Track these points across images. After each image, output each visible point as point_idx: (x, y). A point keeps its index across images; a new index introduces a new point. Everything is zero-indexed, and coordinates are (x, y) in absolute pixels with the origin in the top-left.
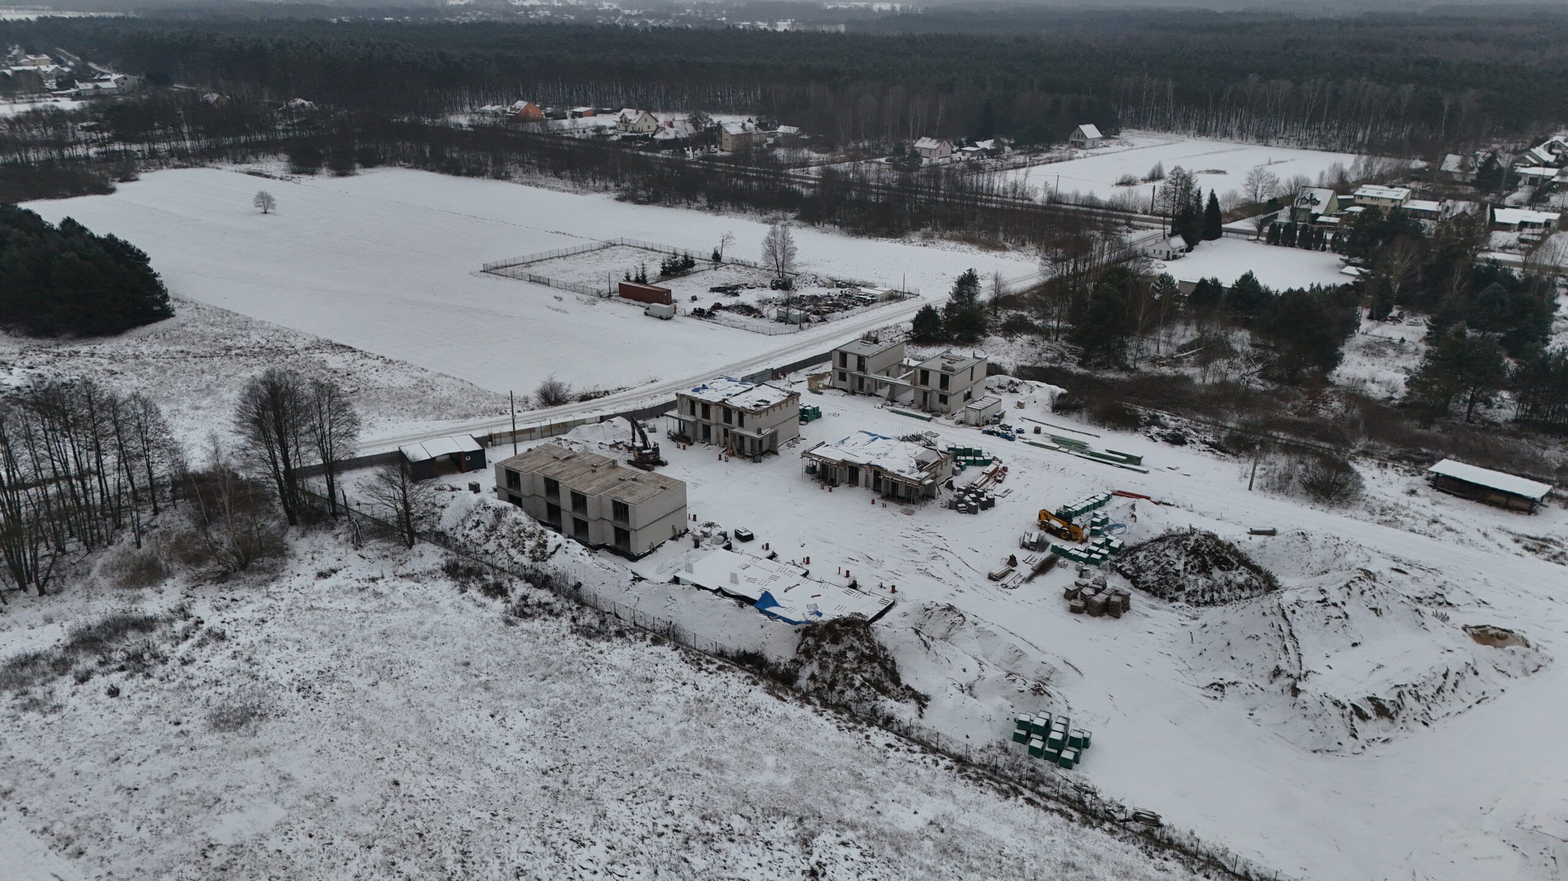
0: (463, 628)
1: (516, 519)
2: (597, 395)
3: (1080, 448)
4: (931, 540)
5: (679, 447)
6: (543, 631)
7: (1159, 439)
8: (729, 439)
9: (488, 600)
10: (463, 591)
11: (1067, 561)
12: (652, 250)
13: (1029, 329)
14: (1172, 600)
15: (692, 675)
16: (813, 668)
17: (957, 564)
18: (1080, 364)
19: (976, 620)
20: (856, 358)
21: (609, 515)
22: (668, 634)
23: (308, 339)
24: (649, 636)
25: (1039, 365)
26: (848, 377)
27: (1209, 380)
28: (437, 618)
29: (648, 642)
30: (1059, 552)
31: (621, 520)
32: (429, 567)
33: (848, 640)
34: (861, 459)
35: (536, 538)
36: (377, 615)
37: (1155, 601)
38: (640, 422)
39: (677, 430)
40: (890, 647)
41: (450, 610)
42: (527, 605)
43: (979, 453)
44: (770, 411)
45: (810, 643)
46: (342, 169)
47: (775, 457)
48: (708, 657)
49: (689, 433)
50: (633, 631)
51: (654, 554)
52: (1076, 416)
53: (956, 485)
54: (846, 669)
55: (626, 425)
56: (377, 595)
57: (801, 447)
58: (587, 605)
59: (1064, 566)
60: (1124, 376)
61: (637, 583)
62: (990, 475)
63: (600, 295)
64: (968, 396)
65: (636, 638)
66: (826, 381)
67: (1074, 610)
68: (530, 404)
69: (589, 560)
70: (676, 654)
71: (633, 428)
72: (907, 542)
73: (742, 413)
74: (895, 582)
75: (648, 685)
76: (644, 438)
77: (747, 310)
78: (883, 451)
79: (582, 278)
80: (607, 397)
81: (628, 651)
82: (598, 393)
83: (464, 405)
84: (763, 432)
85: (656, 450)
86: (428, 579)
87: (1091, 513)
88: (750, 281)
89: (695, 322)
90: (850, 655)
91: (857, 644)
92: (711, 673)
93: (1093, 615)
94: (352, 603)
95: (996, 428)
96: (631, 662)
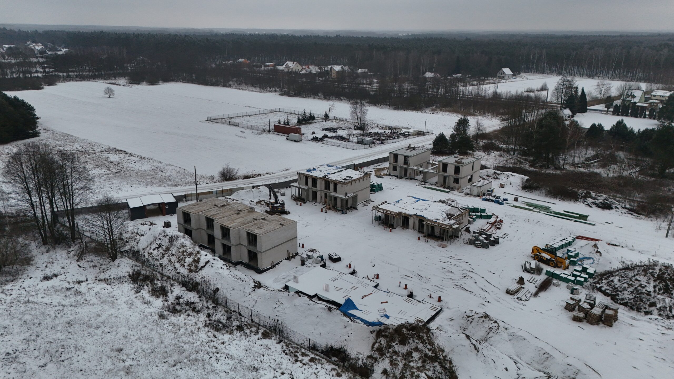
0: (128, 320)
1: (183, 243)
2: (254, 176)
3: (546, 210)
4: (461, 264)
5: (297, 204)
6: (185, 323)
7: (594, 206)
8: (328, 200)
9: (153, 299)
10: (137, 292)
11: (560, 282)
12: (294, 114)
13: (498, 149)
14: (647, 313)
15: (290, 365)
16: (385, 364)
17: (482, 283)
18: (531, 166)
19: (506, 326)
20: (403, 157)
21: (245, 242)
22: (275, 330)
23: (104, 147)
24: (261, 331)
25: (507, 165)
26: (398, 169)
27: (611, 175)
28: (113, 311)
29: (260, 335)
30: (551, 275)
31: (252, 245)
32: (120, 274)
33: (414, 343)
34: (411, 212)
35: (193, 256)
36: (70, 308)
37: (633, 314)
38: (276, 190)
39: (297, 195)
40: (447, 349)
41: (124, 306)
42: (179, 304)
43: (483, 211)
44: (353, 183)
45: (382, 342)
46: (153, 82)
47: (355, 211)
48: (303, 350)
49: (304, 196)
50: (249, 326)
51: (274, 269)
52: (537, 192)
53: (471, 229)
54: (413, 367)
55: (267, 191)
56: (78, 293)
57: (372, 204)
58: (221, 304)
59: (558, 285)
60: (558, 172)
61: (256, 290)
62: (492, 224)
63: (264, 131)
64: (470, 180)
65: (251, 332)
66: (385, 172)
67: (576, 319)
68: (215, 180)
69: (227, 272)
70: (279, 346)
71: (270, 192)
72: (444, 265)
73: (336, 183)
74: (440, 294)
75: (254, 373)
76: (276, 198)
77: (341, 138)
78: (424, 208)
79: (256, 124)
80: (259, 177)
81: (244, 343)
82: (255, 175)
83: (177, 180)
84: (348, 195)
85: (283, 204)
86: (117, 282)
87: (565, 250)
88: (343, 127)
89: (313, 143)
90: (416, 355)
91: (421, 346)
92: (304, 364)
93: (592, 324)
94: (56, 299)
95: (491, 197)
96: (244, 352)
